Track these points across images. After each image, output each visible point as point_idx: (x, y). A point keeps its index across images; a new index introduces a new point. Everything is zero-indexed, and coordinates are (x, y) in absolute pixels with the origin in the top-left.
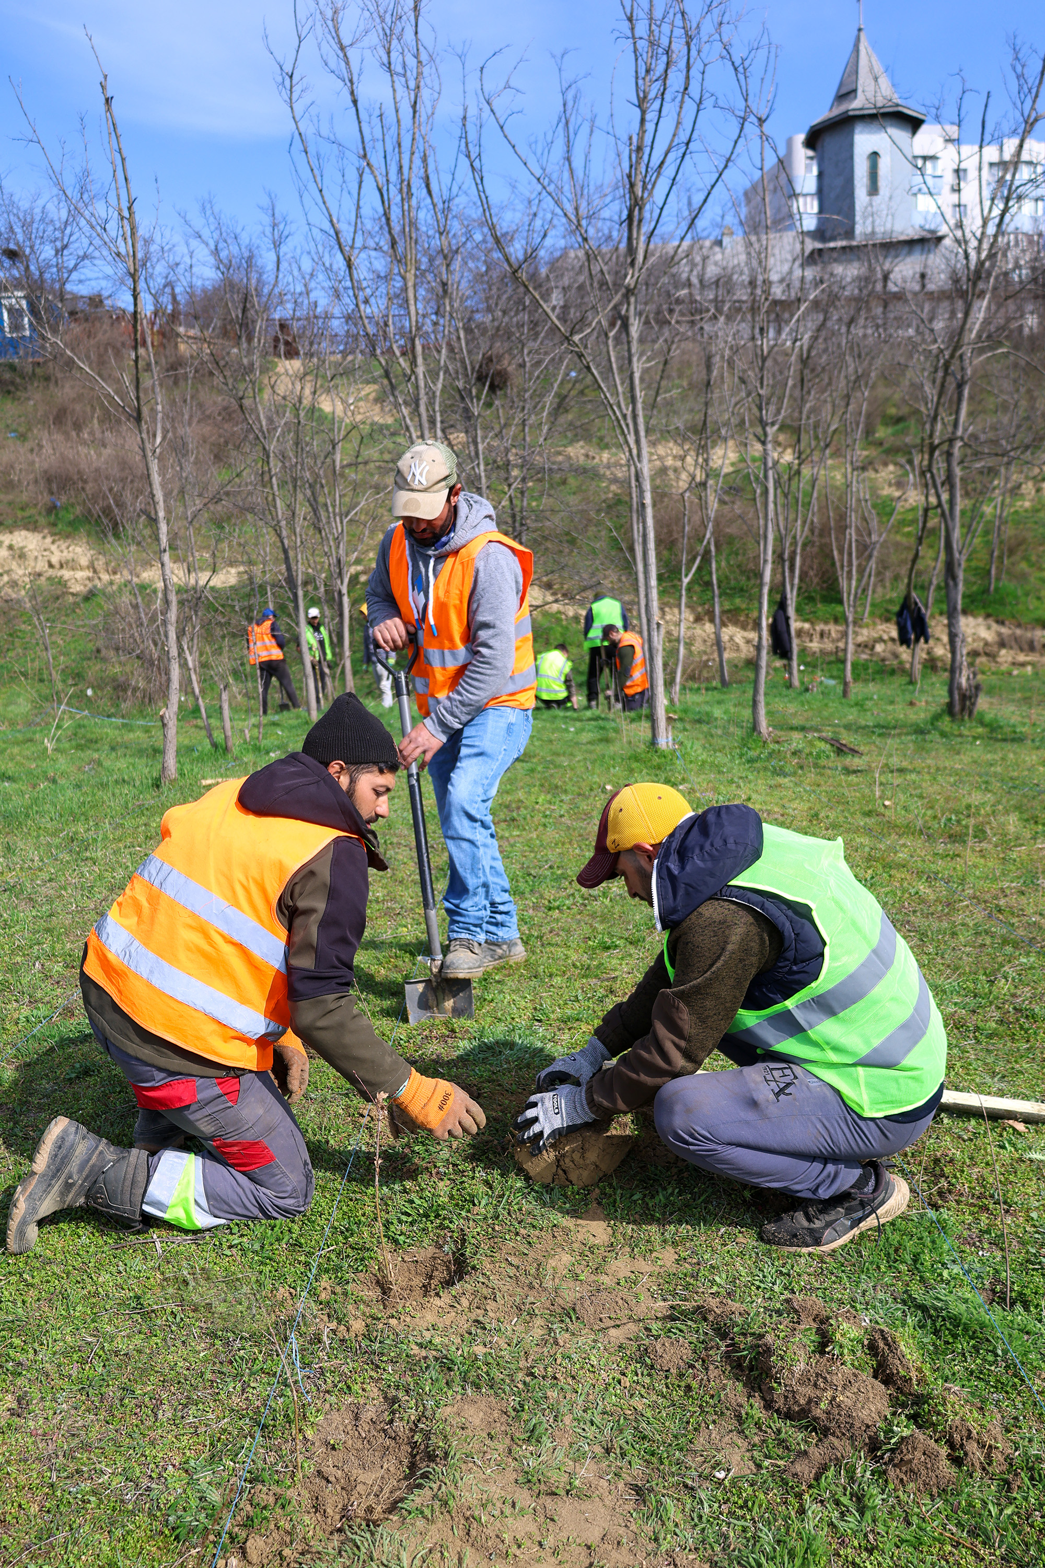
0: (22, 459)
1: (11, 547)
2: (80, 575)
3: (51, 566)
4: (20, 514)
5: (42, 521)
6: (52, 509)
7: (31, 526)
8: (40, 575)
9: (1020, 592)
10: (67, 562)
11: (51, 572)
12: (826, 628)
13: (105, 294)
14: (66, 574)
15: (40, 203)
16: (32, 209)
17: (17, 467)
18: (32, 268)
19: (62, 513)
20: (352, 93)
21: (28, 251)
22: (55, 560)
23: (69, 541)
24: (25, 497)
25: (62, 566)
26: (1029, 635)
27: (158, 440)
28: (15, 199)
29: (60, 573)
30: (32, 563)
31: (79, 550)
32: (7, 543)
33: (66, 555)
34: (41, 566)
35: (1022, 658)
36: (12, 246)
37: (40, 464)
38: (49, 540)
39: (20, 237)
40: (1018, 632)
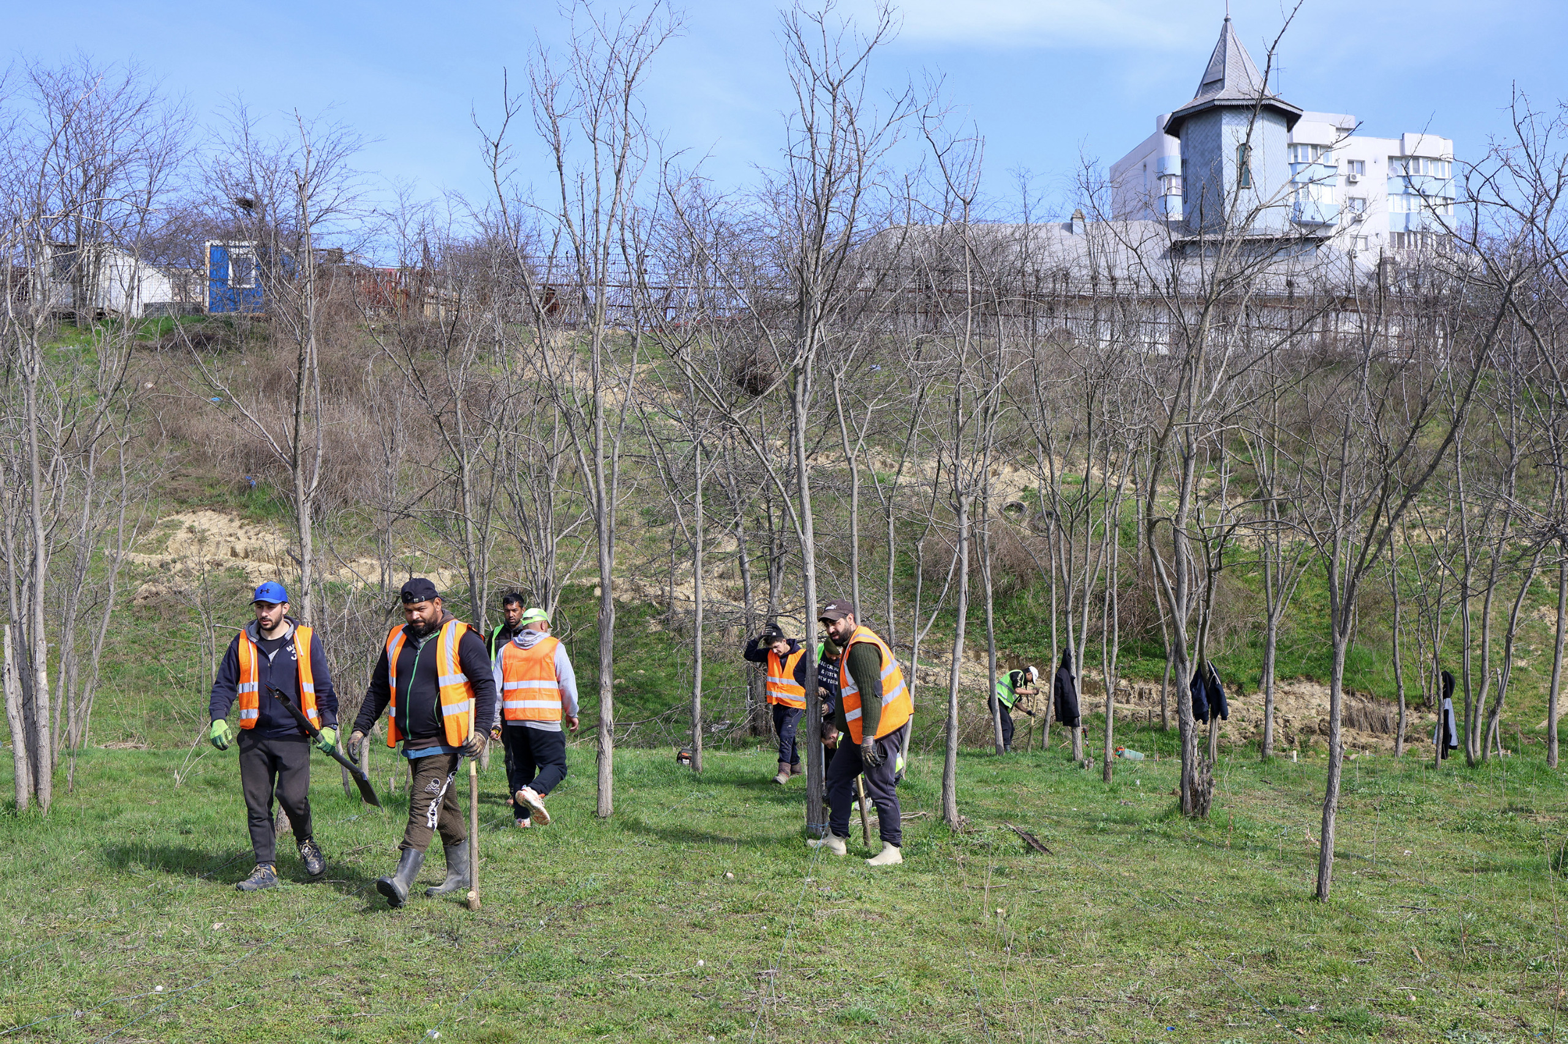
0: (221, 429)
1: (191, 530)
2: (266, 567)
3: (234, 554)
4: (208, 491)
5: (232, 501)
6: (245, 488)
7: (218, 506)
8: (219, 564)
9: (1375, 656)
10: (253, 552)
11: (232, 562)
12: (1146, 687)
13: (346, 250)
14: (251, 565)
15: (288, 152)
16: (277, 157)
17: (214, 437)
18: (268, 218)
19: (256, 494)
20: (558, 159)
21: (266, 201)
22: (240, 548)
23: (259, 527)
24: (217, 473)
25: (246, 556)
26: (1383, 710)
27: (315, 484)
28: (261, 146)
29: (241, 563)
30: (213, 549)
31: (269, 537)
32: (187, 525)
33: (254, 543)
34: (223, 554)
35: (1363, 739)
36: (249, 196)
37: (240, 435)
38: (237, 523)
39: (260, 187)
40: (1370, 706)
